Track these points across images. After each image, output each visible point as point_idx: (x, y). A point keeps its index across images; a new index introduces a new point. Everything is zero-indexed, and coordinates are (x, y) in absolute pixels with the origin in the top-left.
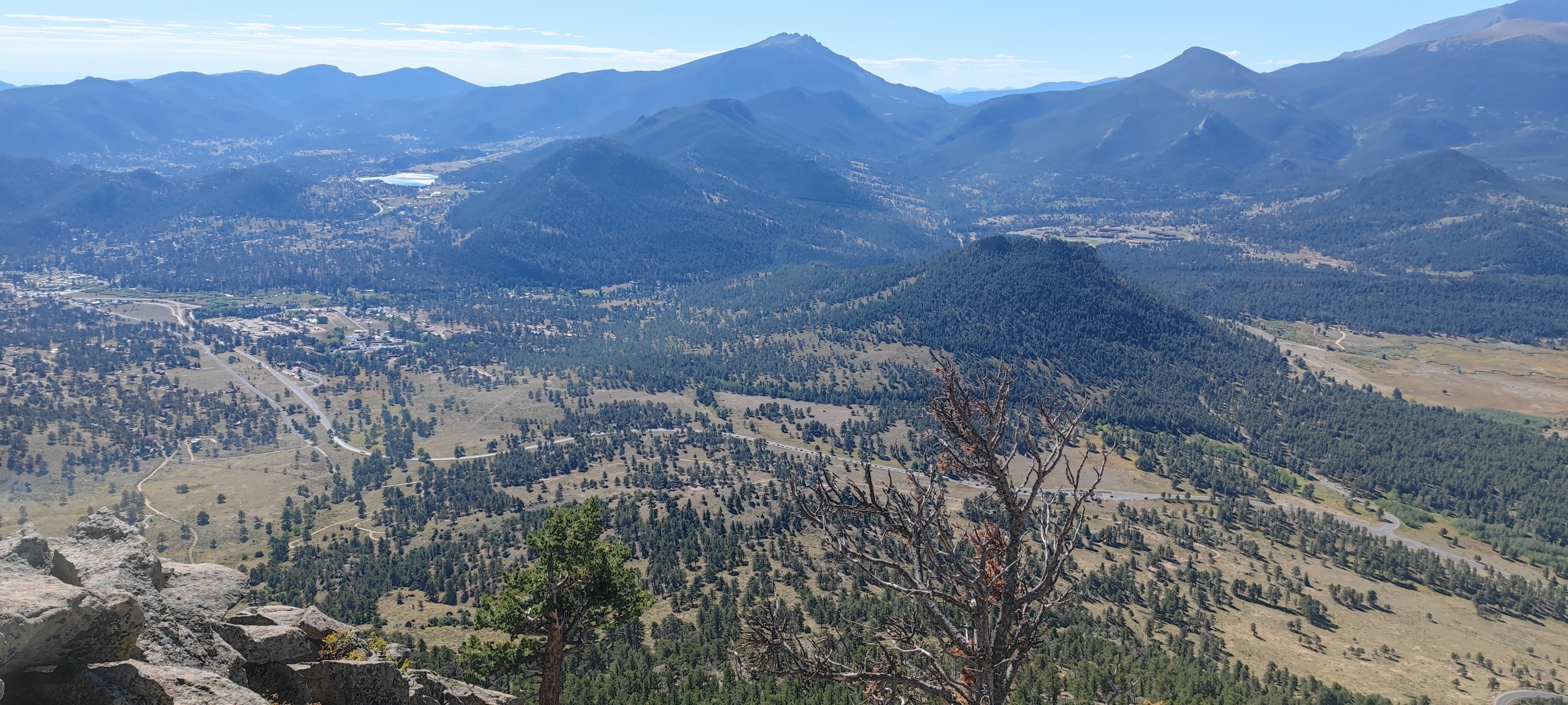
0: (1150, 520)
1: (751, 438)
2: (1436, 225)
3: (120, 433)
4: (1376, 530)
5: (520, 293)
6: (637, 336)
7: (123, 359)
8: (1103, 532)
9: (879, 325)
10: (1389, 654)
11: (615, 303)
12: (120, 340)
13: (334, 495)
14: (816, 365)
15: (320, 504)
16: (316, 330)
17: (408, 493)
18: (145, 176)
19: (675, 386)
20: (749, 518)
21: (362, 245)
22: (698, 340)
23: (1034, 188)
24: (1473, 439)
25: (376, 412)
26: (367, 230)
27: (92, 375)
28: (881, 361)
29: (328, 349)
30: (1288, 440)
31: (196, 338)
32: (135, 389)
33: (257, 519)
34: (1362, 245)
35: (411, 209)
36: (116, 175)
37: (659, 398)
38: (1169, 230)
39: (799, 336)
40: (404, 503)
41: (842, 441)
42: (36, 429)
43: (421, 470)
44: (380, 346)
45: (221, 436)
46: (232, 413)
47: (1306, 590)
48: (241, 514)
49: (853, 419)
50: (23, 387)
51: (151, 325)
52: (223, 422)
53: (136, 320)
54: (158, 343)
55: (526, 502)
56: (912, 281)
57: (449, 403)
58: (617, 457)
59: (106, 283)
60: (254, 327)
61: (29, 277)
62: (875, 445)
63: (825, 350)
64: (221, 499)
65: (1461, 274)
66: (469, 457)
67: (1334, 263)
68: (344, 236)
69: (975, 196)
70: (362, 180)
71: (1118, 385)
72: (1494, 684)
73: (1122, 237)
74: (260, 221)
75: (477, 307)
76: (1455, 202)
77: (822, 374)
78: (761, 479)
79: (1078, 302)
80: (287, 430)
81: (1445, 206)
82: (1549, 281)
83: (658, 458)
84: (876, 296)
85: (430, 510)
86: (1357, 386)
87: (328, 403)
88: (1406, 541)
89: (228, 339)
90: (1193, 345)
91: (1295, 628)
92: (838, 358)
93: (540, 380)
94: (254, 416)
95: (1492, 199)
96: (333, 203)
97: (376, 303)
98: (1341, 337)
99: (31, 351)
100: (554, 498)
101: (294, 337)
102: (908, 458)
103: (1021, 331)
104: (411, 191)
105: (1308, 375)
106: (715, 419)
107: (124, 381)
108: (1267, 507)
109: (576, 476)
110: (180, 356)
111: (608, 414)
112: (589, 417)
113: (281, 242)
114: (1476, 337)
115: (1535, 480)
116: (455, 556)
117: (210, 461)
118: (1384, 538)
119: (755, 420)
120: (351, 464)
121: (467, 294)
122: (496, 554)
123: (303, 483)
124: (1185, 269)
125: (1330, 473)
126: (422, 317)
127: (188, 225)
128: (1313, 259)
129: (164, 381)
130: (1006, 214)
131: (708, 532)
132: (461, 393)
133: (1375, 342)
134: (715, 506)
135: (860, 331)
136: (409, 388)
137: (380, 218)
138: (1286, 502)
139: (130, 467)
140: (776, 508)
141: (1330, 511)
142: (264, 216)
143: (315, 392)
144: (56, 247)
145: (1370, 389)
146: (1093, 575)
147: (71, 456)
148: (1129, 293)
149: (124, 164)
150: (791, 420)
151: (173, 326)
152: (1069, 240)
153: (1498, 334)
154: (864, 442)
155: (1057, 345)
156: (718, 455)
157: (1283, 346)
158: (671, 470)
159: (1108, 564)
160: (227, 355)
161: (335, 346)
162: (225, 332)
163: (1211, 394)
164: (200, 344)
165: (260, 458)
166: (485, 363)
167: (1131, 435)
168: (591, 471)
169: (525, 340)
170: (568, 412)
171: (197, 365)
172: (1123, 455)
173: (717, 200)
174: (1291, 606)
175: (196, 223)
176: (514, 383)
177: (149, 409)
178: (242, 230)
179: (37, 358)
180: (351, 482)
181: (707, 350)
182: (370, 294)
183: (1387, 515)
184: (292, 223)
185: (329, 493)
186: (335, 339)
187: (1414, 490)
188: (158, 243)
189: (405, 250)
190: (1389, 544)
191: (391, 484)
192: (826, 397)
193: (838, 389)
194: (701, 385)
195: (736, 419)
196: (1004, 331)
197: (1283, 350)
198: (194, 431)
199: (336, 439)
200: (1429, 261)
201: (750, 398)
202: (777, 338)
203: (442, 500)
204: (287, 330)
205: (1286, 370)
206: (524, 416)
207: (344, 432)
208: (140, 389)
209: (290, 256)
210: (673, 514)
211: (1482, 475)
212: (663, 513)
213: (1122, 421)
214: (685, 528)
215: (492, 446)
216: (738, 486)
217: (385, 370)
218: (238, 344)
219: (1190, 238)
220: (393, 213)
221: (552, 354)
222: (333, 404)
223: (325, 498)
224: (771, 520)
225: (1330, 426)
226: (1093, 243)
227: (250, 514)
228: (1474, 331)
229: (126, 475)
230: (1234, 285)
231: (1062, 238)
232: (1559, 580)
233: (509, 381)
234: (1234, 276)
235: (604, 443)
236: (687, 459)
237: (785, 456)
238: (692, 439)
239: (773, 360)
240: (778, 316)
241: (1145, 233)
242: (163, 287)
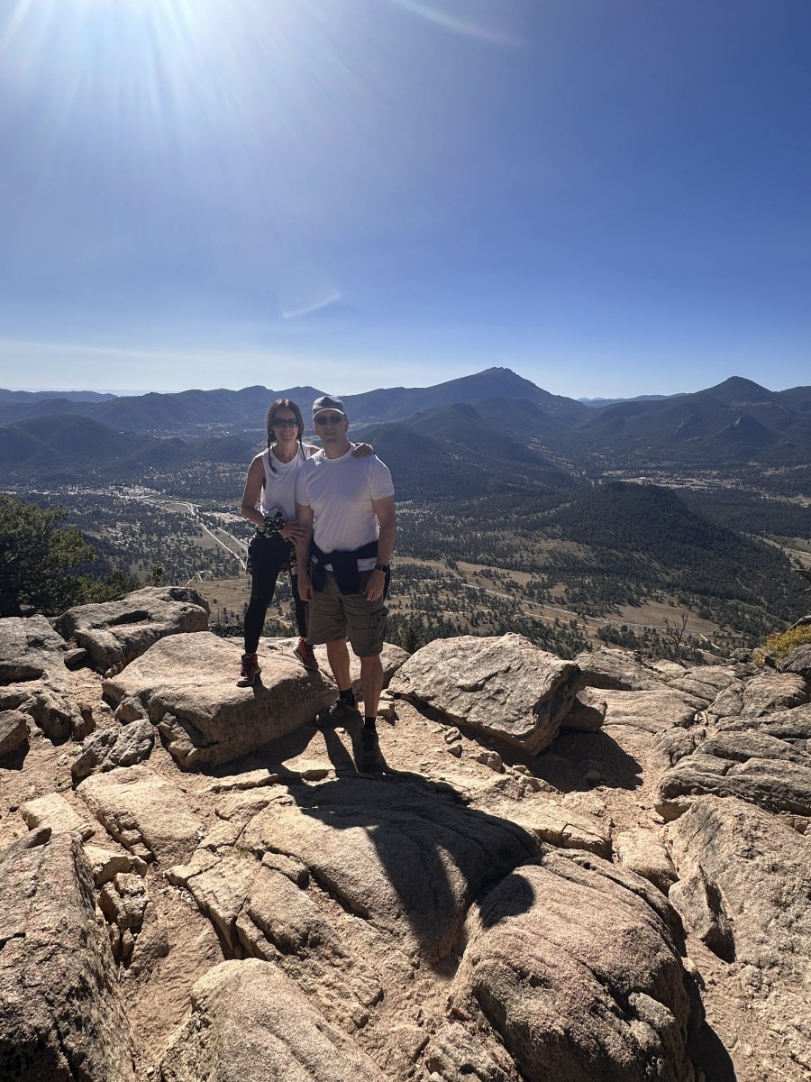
0: (706, 646)
1: (477, 587)
6: (414, 530)
7: (168, 530)
9: (548, 529)
11: (402, 511)
12: (166, 521)
14: (512, 550)
18: (176, 441)
19: (435, 557)
22: (447, 532)
23: (636, 455)
27: (155, 538)
28: (549, 548)
31: (200, 521)
32: (174, 545)
33: (232, 613)
36: (164, 441)
37: (426, 564)
38: (717, 481)
39: (503, 533)
41: (527, 592)
42: (133, 562)
45: (213, 570)
46: (219, 559)
48: (225, 609)
49: (533, 580)
50: (126, 542)
51: (180, 514)
52: (214, 564)
53: (173, 511)
54: (183, 523)
56: (568, 505)
58: (406, 593)
59: (159, 493)
60: (227, 518)
61: (126, 489)
62: (546, 595)
63: (517, 541)
64: (215, 601)
69: (602, 459)
71: (687, 569)
73: (688, 484)
74: (229, 464)
77: (515, 554)
78: (483, 610)
79: (665, 521)
83: (427, 595)
84: (546, 513)
89: (214, 523)
90: (733, 548)
92: (524, 546)
94: (228, 562)
99: (128, 524)
102: (565, 603)
103: (630, 535)
105: (801, 567)
107: (169, 541)
110: (193, 530)
111: (401, 570)
113: (239, 475)
117: (209, 583)
119: (479, 578)
124: (726, 504)
127: (196, 465)
128: (805, 501)
129: (187, 542)
130: (619, 469)
134: (464, 622)
135: (537, 532)
139: (175, 583)
142: (231, 461)
144: (137, 475)
148: (696, 516)
149: (167, 435)
150: (499, 578)
151: (189, 515)
152: (657, 485)
154: (540, 593)
155: (651, 545)
156: (460, 596)
157: (787, 551)
158: (435, 602)
160: (215, 530)
162: (212, 519)
163: (743, 576)
164: (202, 524)
165: (231, 582)
167: (695, 598)
168: (392, 600)
171: (201, 535)
172: (690, 609)
173: (457, 458)
175: (199, 465)
177: (181, 556)
178: (220, 468)
179: (131, 528)
181: (452, 539)
188: (182, 474)
192: (517, 567)
193: (525, 563)
194: (449, 557)
195: (468, 577)
196: (620, 535)
197: (786, 553)
198: (202, 567)
201: (476, 565)
202: (490, 534)
205: (790, 565)
208: (176, 546)
210: (441, 625)
212: (435, 624)
213: (689, 589)
218: (219, 525)
219: (729, 486)
226: (672, 487)
227: (228, 609)
230: (757, 515)
231: (653, 484)
234: (757, 509)
235: (399, 585)
236: (442, 597)
237: (495, 598)
238: (445, 586)
239: (488, 546)
240: (491, 521)
241: (703, 483)
242: (184, 496)
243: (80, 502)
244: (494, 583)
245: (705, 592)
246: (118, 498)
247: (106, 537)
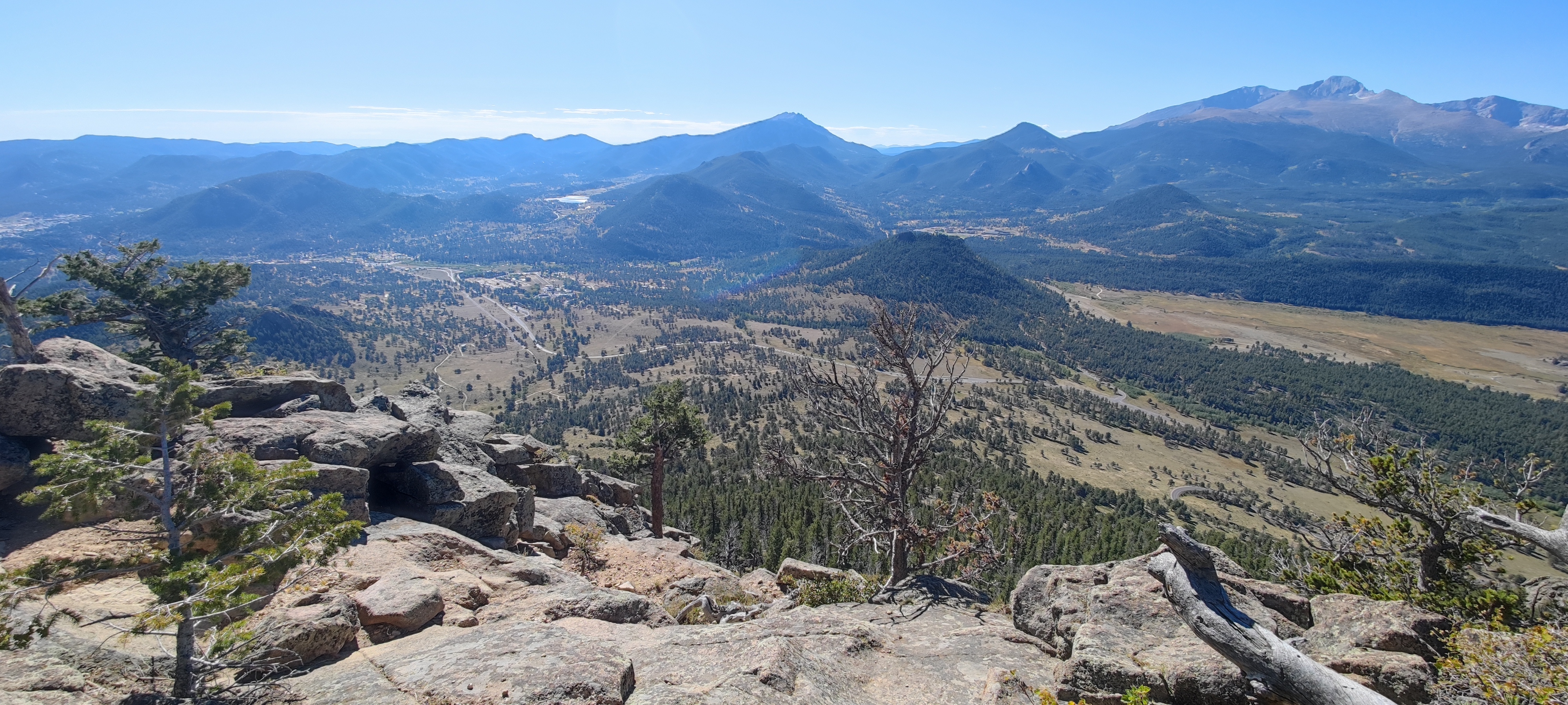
1: (765, 347)
2: (1157, 228)
3: (423, 340)
4: (1112, 399)
5: (635, 264)
6: (701, 289)
7: (423, 301)
8: (962, 402)
9: (840, 283)
10: (1116, 467)
11: (689, 270)
12: (421, 291)
13: (538, 376)
14: (803, 306)
15: (530, 380)
16: (525, 285)
17: (577, 375)
18: (430, 198)
19: (723, 317)
20: (764, 392)
21: (548, 237)
22: (736, 291)
24: (1169, 349)
25: (558, 331)
26: (551, 228)
27: (407, 309)
28: (841, 303)
29: (531, 295)
30: (1068, 349)
31: (461, 289)
32: (430, 317)
33: (498, 389)
34: (1114, 239)
35: (574, 217)
36: (414, 198)
37: (714, 324)
38: (1006, 229)
39: (794, 289)
40: (575, 381)
41: (818, 349)
42: (379, 338)
43: (583, 363)
44: (560, 294)
45: (477, 343)
46: (481, 329)
47: (1072, 432)
48: (489, 385)
49: (824, 337)
50: (372, 316)
51: (437, 282)
52: (477, 335)
53: (429, 279)
54: (441, 292)
55: (641, 381)
56: (859, 257)
57: (597, 326)
58: (691, 357)
59: (412, 259)
60: (492, 283)
61: (372, 255)
62: (836, 351)
63: (809, 297)
64: (478, 377)
65: (1169, 256)
66: (609, 356)
67: (1098, 250)
68: (538, 232)
69: (896, 209)
70: (547, 200)
71: (974, 318)
72: (1172, 483)
73: (980, 233)
74: (493, 224)
75: (612, 272)
76: (1168, 214)
77: (806, 311)
78: (772, 370)
79: (954, 270)
80: (512, 341)
81: (1163, 217)
82: (1218, 260)
83: (713, 358)
84: (838, 266)
85: (589, 385)
86: (1107, 319)
87: (533, 325)
88: (1129, 406)
89: (478, 290)
90: (1017, 296)
91: (1065, 452)
92: (816, 302)
93: (647, 314)
94: (494, 332)
95: (1190, 213)
96: (532, 214)
97: (557, 270)
98: (1100, 291)
99: (374, 296)
100: (656, 379)
101: (513, 288)
103: (920, 287)
104: (574, 206)
105: (1080, 313)
106: (745, 336)
107: (424, 312)
108: (1053, 387)
109: (668, 367)
110: (453, 299)
111: (686, 333)
112: (675, 335)
113: (505, 236)
114: (1175, 292)
115: (1202, 372)
116: (603, 409)
117: (471, 357)
118: (1117, 404)
119: (768, 337)
120: (546, 359)
121: (606, 264)
122: (625, 410)
123: (521, 369)
124: (1014, 252)
125: (1088, 367)
126: (582, 278)
127: (454, 226)
128: (1086, 247)
129: (445, 313)
130: (913, 219)
131: (742, 399)
132: (604, 320)
133: (1118, 295)
134: (746, 385)
135: (828, 286)
136: (576, 318)
137: (557, 222)
138: (1064, 384)
139: (430, 359)
140: (780, 387)
141: (1088, 389)
142: (496, 221)
143: (526, 319)
144: (385, 238)
145: (1114, 321)
146: (956, 423)
147: (399, 353)
148: (982, 266)
149: (419, 192)
150: (789, 337)
151: (449, 282)
152: (949, 235)
153: (1188, 290)
154: (830, 349)
155: (940, 295)
156: (747, 357)
157: (1067, 296)
158: (721, 365)
159: (965, 418)
160: (479, 298)
161: (535, 294)
162: (476, 286)
163: (1026, 324)
164: (464, 292)
165: (497, 355)
166: (617, 304)
167: (981, 347)
168: (676, 365)
169: (639, 291)
170: (663, 331)
171: (462, 304)
172: (975, 358)
173: (747, 210)
174: (1063, 441)
175: (458, 225)
176: (633, 315)
177: (438, 328)
178: (484, 229)
179: (378, 300)
180: (546, 369)
181: (741, 297)
182: (553, 264)
183: (1120, 391)
184: (510, 225)
185: (535, 375)
186: (535, 290)
187: (1135, 377)
188: (438, 236)
189: (572, 239)
190: (1119, 407)
191: (568, 370)
192: (809, 324)
193: (816, 320)
194: (738, 317)
195: (757, 337)
196: (911, 286)
197: (1067, 299)
198: (462, 340)
199: (538, 346)
200: (1151, 249)
201: (765, 324)
202: (781, 290)
203: (595, 380)
204: (509, 285)
205: (1068, 310)
206: (639, 334)
207: (542, 342)
208: (433, 317)
209: (510, 243)
210: (722, 389)
211: (1173, 369)
212: (716, 389)
213: (976, 338)
214: (729, 397)
215: (622, 350)
216: (758, 374)
217: (562, 307)
218: (484, 292)
219: (1018, 234)
220: (565, 219)
221: (654, 299)
222: (535, 326)
223: (533, 378)
224: (777, 393)
225: (1090, 342)
226: (963, 236)
227: (494, 386)
228: (1174, 288)
229: (428, 364)
230: (1042, 262)
231: (945, 233)
232: (1212, 427)
233: (630, 314)
234: (1042, 256)
235: (683, 349)
236: (730, 359)
237: (785, 357)
238: (733, 348)
239: (778, 303)
240: (782, 277)
241: (992, 231)
242: (442, 261)
243: (315, 271)
244: (784, 342)
245: (990, 341)
246: (362, 266)
247: (346, 312)
